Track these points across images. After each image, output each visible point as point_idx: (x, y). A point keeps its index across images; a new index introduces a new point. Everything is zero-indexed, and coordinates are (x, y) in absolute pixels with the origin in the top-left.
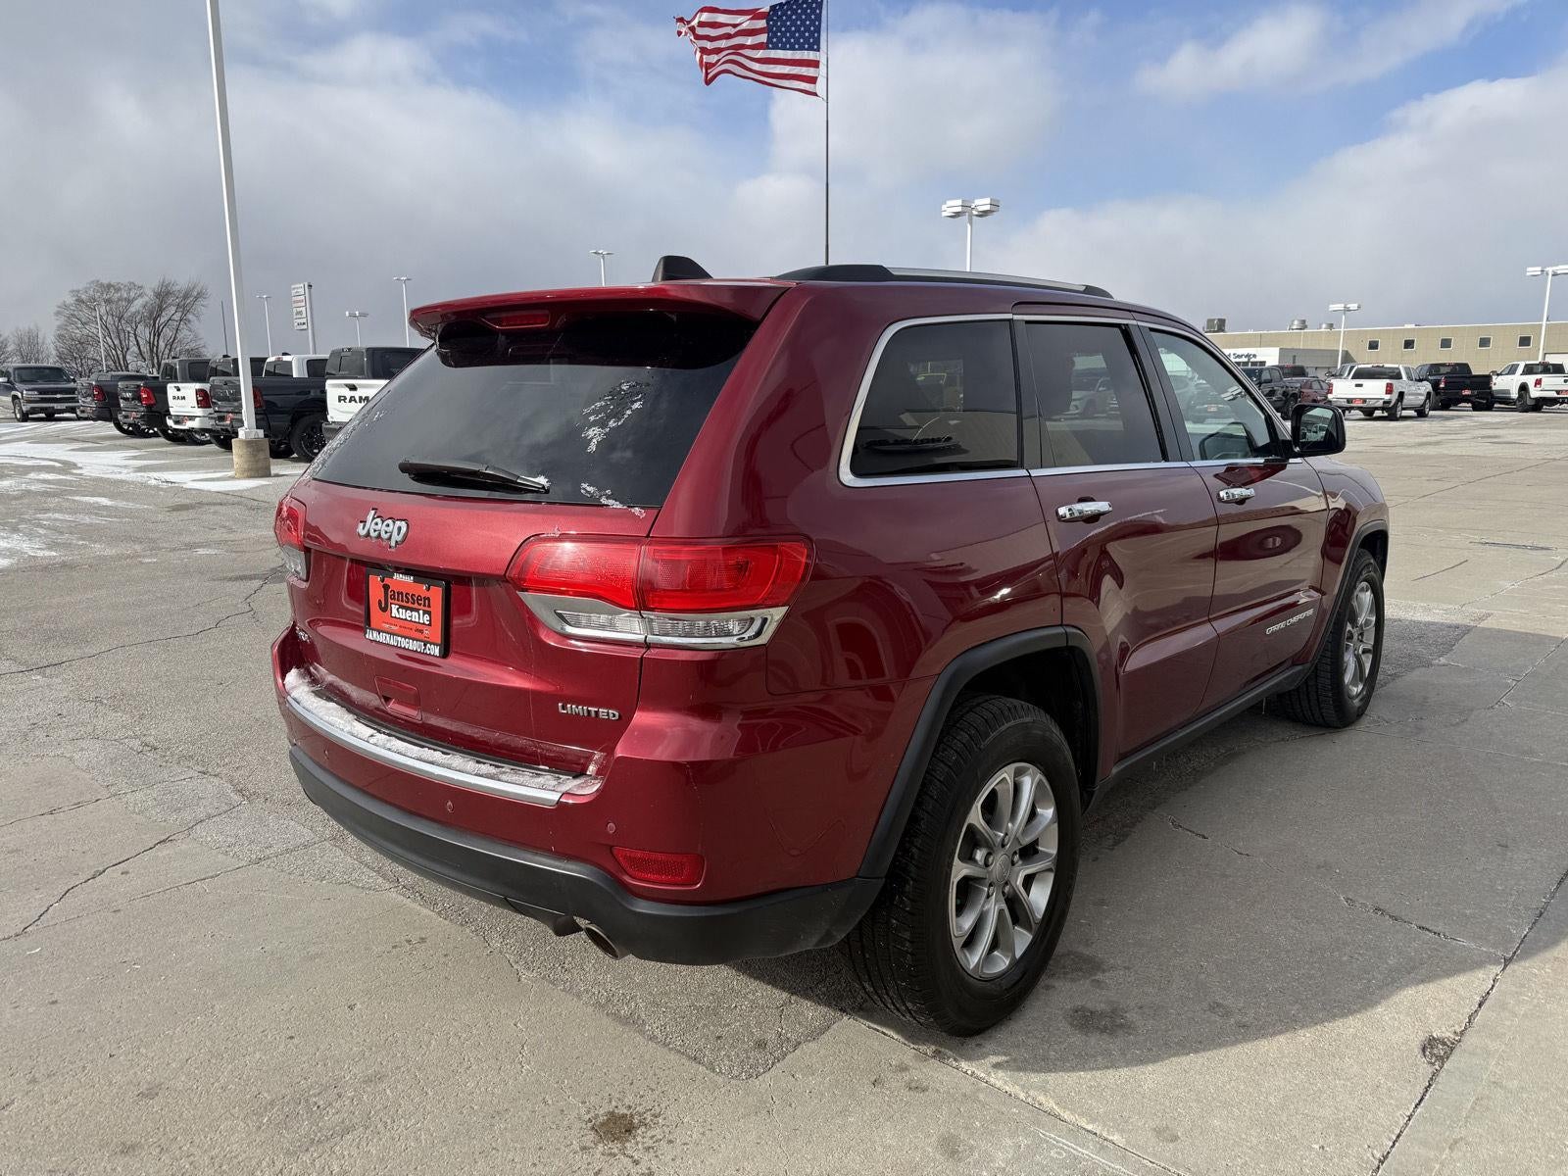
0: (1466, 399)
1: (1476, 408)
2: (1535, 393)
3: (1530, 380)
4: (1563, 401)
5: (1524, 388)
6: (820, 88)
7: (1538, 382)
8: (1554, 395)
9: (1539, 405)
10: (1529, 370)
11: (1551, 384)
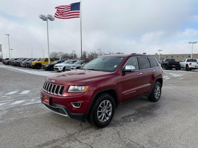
0: (174, 67)
1: (177, 69)
2: (190, 66)
3: (189, 63)
4: (197, 68)
5: (187, 65)
6: (80, 16)
7: (190, 64)
8: (194, 67)
9: (191, 69)
10: (188, 61)
11: (194, 64)
